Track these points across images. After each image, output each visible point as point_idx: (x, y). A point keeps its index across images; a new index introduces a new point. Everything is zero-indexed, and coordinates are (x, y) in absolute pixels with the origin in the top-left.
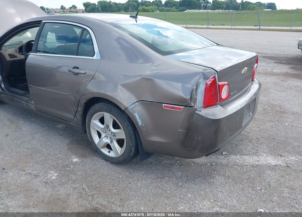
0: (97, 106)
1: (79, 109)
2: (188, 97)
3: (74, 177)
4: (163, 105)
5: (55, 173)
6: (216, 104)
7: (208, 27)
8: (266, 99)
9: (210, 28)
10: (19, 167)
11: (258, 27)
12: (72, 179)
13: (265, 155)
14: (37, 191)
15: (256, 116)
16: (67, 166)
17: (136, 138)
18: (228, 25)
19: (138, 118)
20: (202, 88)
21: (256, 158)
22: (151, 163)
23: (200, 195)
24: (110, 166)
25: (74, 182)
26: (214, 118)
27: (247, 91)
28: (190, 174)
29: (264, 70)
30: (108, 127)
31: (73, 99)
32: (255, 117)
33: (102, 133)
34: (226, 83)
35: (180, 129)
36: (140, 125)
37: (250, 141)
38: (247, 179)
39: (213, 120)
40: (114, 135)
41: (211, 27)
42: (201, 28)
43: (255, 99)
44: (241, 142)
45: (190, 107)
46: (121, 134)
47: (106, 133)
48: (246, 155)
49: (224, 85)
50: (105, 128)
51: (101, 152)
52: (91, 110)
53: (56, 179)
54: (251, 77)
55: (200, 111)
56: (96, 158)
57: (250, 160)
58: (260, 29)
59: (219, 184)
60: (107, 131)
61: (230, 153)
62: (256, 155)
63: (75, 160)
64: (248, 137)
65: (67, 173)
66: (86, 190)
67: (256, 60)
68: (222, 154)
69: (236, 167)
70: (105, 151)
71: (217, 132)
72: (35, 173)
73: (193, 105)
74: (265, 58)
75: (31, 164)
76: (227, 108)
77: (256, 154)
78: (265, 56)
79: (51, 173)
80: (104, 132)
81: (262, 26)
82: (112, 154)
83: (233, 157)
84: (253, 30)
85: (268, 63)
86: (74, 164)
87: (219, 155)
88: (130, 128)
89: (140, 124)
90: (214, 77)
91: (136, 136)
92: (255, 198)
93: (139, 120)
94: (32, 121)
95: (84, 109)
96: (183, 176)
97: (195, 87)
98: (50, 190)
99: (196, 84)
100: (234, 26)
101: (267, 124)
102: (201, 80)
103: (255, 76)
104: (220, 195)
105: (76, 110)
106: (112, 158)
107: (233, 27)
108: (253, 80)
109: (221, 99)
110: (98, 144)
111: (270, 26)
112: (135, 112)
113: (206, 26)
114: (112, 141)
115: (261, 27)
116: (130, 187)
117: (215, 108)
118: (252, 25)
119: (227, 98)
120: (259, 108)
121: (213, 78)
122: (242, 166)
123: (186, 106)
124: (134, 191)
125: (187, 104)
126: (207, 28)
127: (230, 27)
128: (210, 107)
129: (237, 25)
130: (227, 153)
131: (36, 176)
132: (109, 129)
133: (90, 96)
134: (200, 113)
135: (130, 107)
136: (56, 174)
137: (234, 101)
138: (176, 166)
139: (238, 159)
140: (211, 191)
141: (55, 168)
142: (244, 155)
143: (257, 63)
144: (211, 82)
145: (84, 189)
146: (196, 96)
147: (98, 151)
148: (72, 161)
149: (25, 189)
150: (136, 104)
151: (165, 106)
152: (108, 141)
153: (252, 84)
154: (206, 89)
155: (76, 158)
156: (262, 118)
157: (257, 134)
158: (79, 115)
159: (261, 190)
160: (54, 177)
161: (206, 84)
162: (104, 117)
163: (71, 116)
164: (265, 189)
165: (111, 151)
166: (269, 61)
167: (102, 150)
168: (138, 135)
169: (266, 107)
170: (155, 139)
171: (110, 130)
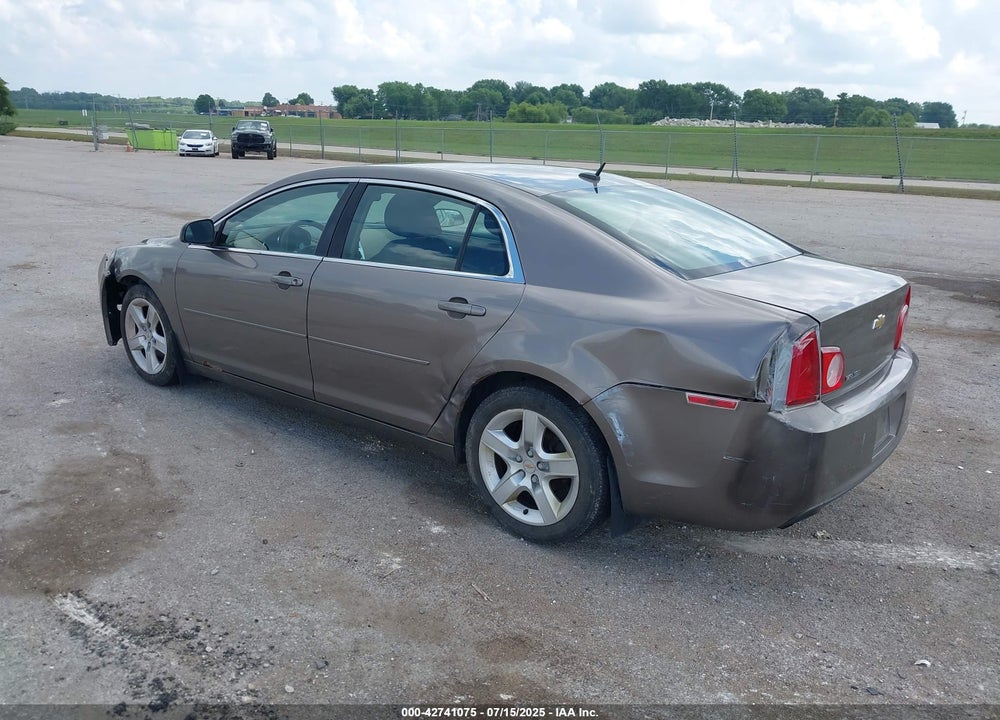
0: (506, 394)
1: (453, 400)
2: (753, 378)
3: (444, 568)
4: (688, 394)
5: (395, 556)
6: (815, 400)
7: (735, 176)
8: (927, 402)
9: (740, 181)
10: (302, 540)
11: (896, 182)
12: (440, 571)
13: (930, 544)
14: (364, 594)
15: (903, 447)
16: (420, 543)
17: (606, 477)
18: (798, 172)
19: (617, 426)
20: (785, 359)
21: (908, 550)
22: (632, 548)
23: (769, 623)
24: (529, 548)
25: (449, 577)
26: (811, 430)
27: (883, 374)
28: (736, 577)
29: (921, 318)
30: (529, 446)
31: (442, 377)
32: (899, 448)
33: (509, 462)
34: (838, 349)
35: (726, 456)
36: (621, 444)
37: (889, 509)
38: (886, 597)
39: (808, 435)
40: (544, 466)
41: (743, 175)
42: (712, 179)
43: (904, 395)
44: (863, 510)
45: (756, 401)
46: (566, 465)
47: (520, 462)
48: (880, 541)
49: (832, 355)
50: (520, 449)
51: (503, 511)
52: (488, 404)
53: (402, 569)
54: (893, 338)
55: (780, 412)
56: (486, 527)
57: (890, 553)
58: (901, 190)
59: (814, 602)
60: (525, 456)
61: (837, 535)
62: (907, 544)
63: (436, 530)
64: (882, 499)
65: (423, 558)
66: (483, 597)
67: (904, 296)
68: (816, 537)
69: (855, 567)
70: (515, 511)
71: (814, 466)
72: (344, 554)
73: (761, 395)
74: (922, 284)
75: (329, 534)
76: (838, 410)
77: (907, 539)
78: (922, 278)
79: (385, 557)
80: (515, 460)
81: (910, 177)
82: (534, 518)
83: (844, 545)
84: (880, 191)
85: (932, 299)
86: (437, 538)
87: (806, 539)
88: (594, 451)
89: (620, 439)
90: (813, 335)
91: (605, 470)
92: (907, 637)
93: (619, 430)
94: (290, 433)
95: (467, 402)
96: (720, 580)
97: (769, 356)
98: (396, 593)
99: (771, 349)
100: (817, 174)
101: (934, 468)
102: (784, 341)
103: (903, 339)
104: (818, 625)
105: (445, 402)
106: (533, 527)
107: (816, 179)
108: (896, 347)
109: (827, 389)
110: (495, 491)
111: (934, 179)
112: (611, 411)
113: (728, 174)
114: (535, 484)
115: (907, 183)
116: (591, 598)
117: (814, 408)
118: (875, 175)
119: (837, 387)
120: (911, 427)
121: (809, 337)
122: (870, 567)
123: (745, 399)
124: (602, 606)
125: (747, 394)
126: (730, 180)
127: (806, 178)
128: (800, 403)
129: (828, 173)
130: (828, 535)
131: (351, 561)
132: (530, 453)
133: (493, 369)
134: (779, 417)
135: (600, 398)
136: (398, 560)
137: (851, 397)
138: (699, 557)
139: (858, 550)
140: (794, 617)
141: (393, 545)
142: (873, 541)
143: (907, 302)
144: (805, 345)
145: (476, 594)
146: (770, 376)
147: (494, 510)
148: (428, 532)
149: (333, 587)
150: (615, 390)
151: (691, 398)
152: (527, 483)
153: (894, 357)
154: (794, 360)
155: (437, 525)
156: (919, 452)
157: (907, 494)
158: (450, 416)
159: (923, 620)
160: (395, 566)
161: (796, 350)
162: (521, 422)
163: (426, 419)
164: (934, 620)
165: (530, 510)
166: (934, 292)
167: (506, 507)
168: (614, 468)
169: (929, 424)
170: (659, 478)
171: (534, 455)
